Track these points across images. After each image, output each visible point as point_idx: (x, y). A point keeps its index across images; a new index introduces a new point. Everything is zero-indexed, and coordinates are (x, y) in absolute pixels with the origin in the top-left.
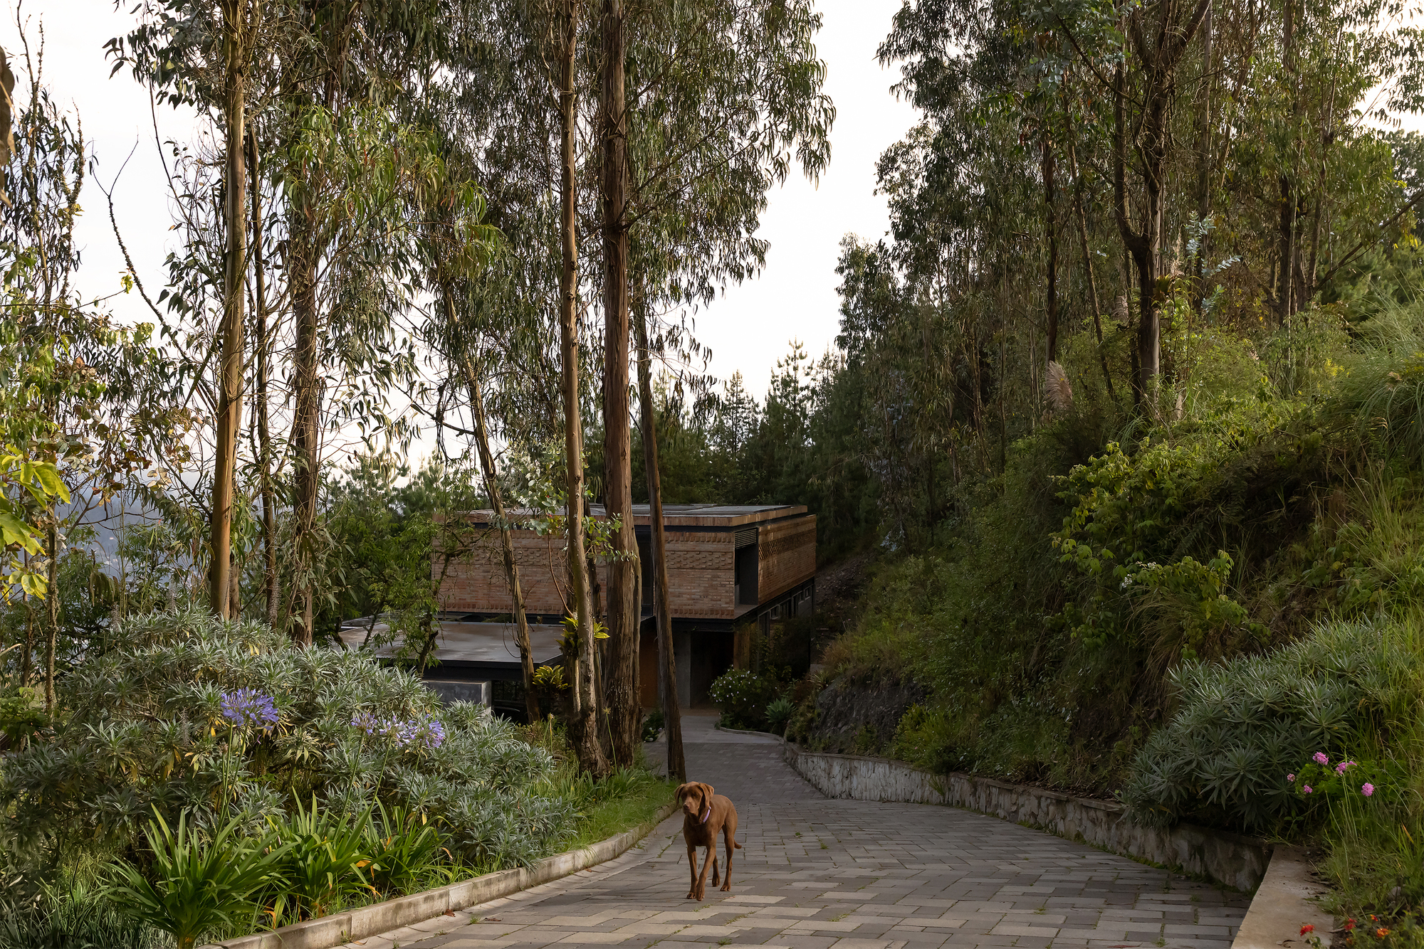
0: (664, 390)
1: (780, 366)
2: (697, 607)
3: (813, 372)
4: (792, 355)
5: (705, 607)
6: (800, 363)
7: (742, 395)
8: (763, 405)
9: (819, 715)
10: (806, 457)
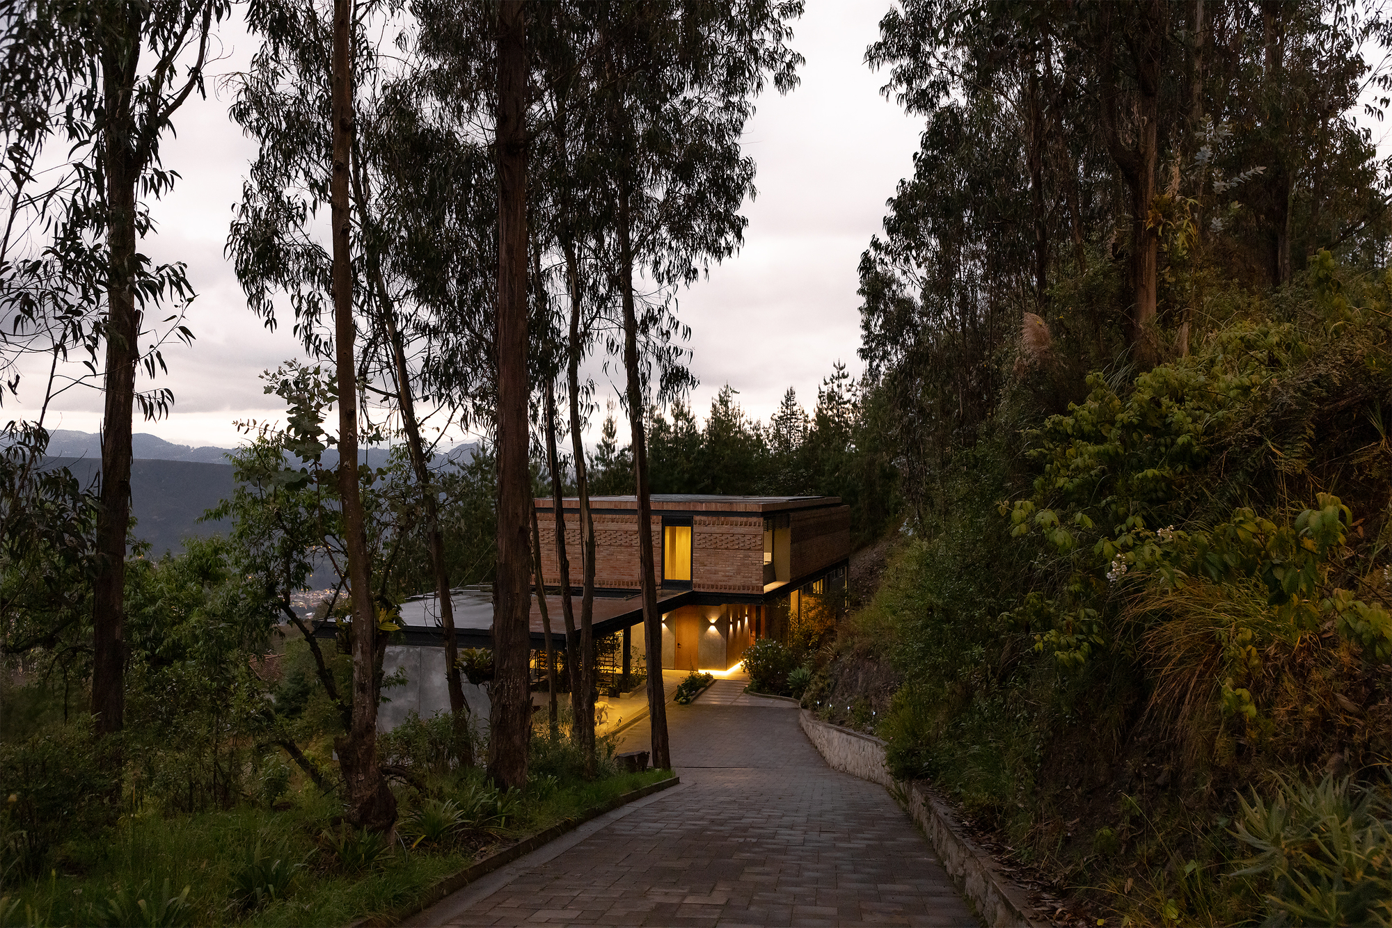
0: (727, 402)
1: (826, 384)
2: (731, 583)
3: (854, 389)
4: (836, 375)
5: (738, 583)
6: (844, 382)
7: (795, 408)
8: (812, 416)
9: (829, 685)
10: (844, 459)
